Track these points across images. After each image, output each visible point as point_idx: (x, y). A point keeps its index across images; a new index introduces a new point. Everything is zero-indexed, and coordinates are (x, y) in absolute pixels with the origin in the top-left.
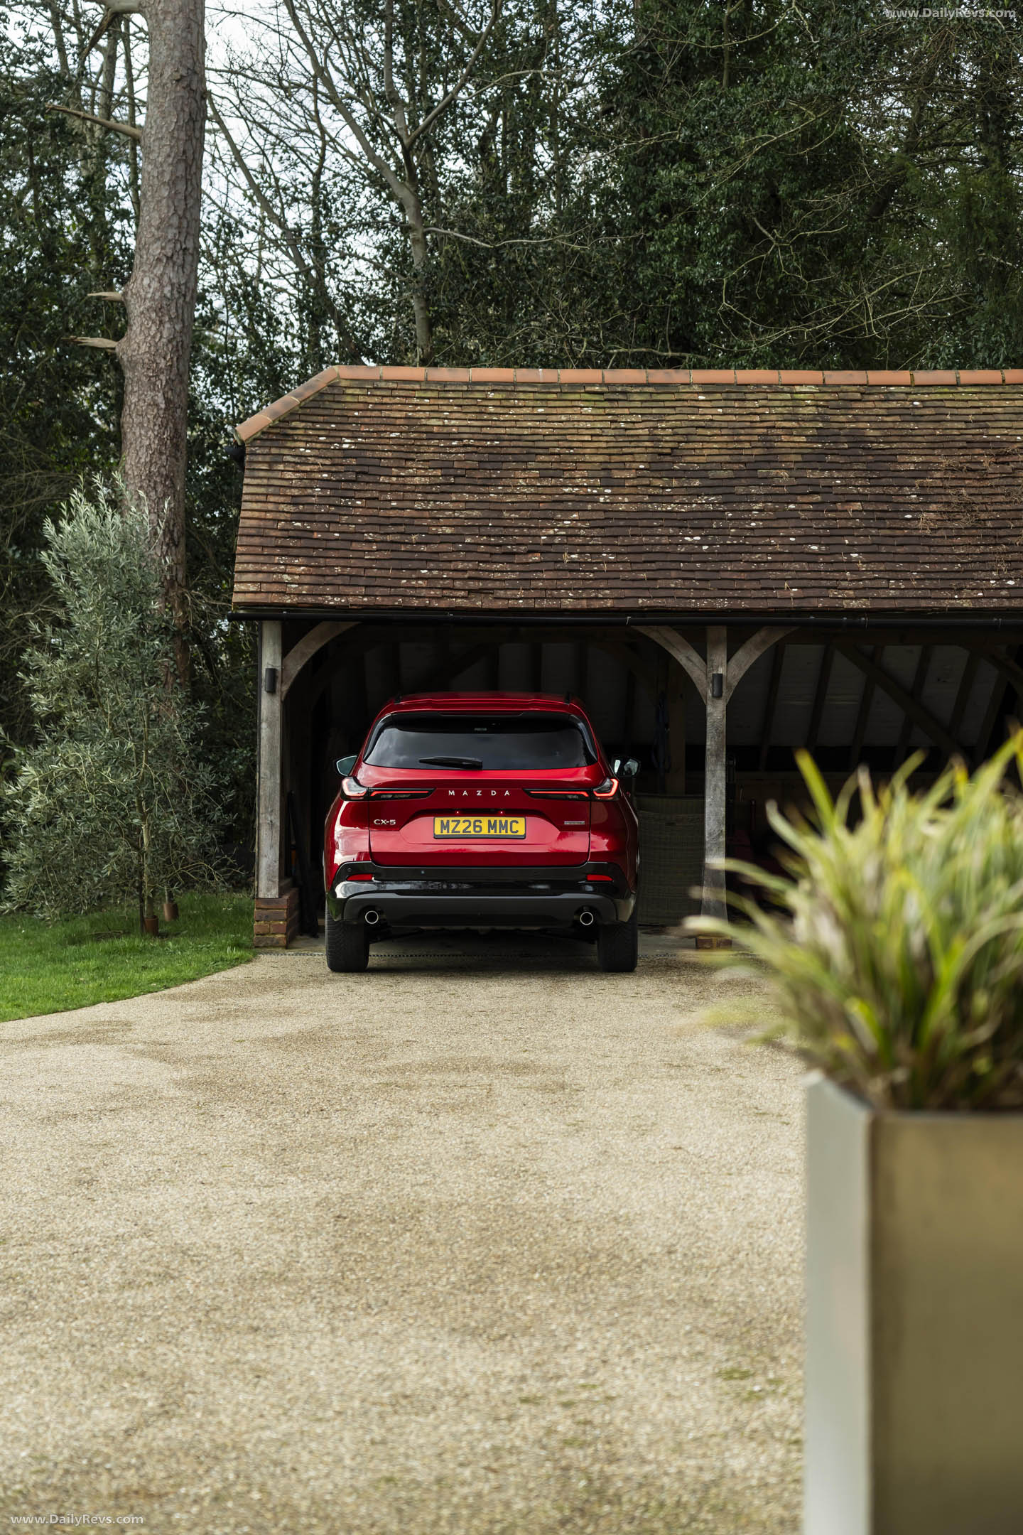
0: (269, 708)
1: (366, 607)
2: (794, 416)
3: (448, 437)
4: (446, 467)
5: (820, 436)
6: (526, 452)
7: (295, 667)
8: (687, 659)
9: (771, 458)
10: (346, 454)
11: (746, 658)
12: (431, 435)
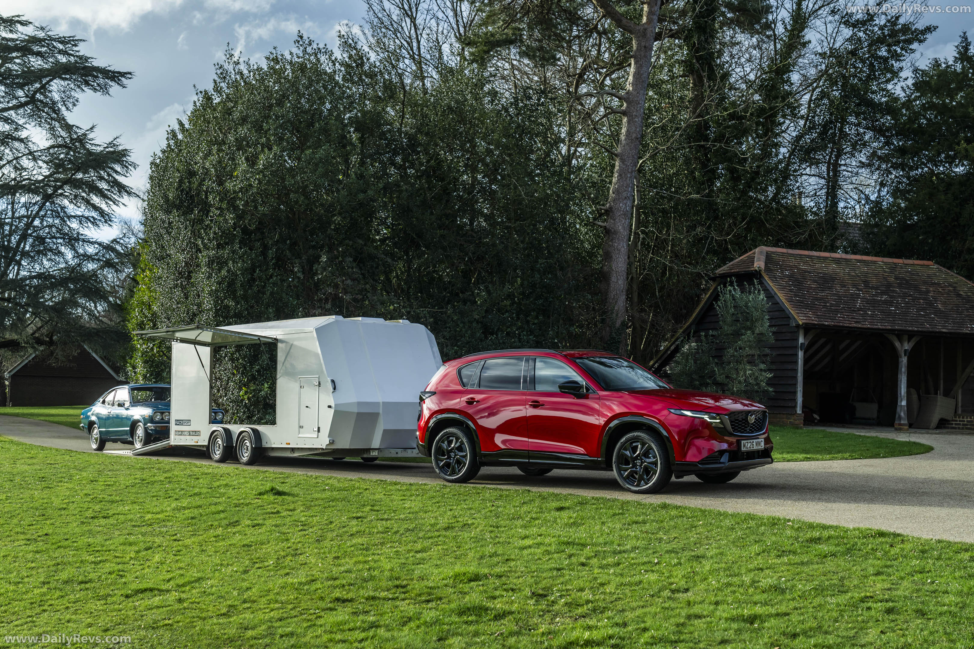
0: (801, 354)
1: (834, 326)
2: (885, 272)
3: (810, 272)
4: (815, 281)
5: (896, 278)
6: (833, 279)
7: (806, 343)
8: (897, 344)
9: (889, 285)
10: (789, 277)
11: (912, 344)
12: (806, 272)
